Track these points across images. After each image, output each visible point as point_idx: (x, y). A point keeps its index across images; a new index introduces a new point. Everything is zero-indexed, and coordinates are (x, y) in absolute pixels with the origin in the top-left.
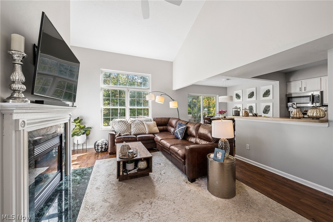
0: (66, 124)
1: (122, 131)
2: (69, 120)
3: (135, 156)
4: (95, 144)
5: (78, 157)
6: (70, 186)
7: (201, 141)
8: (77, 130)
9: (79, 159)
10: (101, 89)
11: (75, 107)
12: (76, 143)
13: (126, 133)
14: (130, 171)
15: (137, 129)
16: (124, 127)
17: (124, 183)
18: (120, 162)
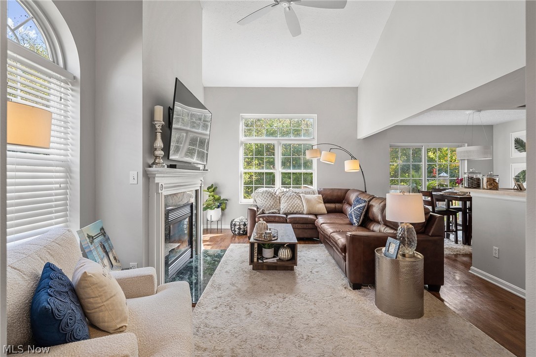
0: (197, 191)
1: (267, 207)
2: (201, 187)
3: (273, 239)
4: (232, 222)
5: (211, 238)
6: (200, 265)
7: (386, 229)
8: (211, 202)
9: (211, 240)
10: (242, 143)
11: (207, 170)
12: (209, 219)
13: (273, 209)
14: (267, 259)
15: (290, 205)
16: (271, 201)
17: (258, 273)
18: (254, 244)
